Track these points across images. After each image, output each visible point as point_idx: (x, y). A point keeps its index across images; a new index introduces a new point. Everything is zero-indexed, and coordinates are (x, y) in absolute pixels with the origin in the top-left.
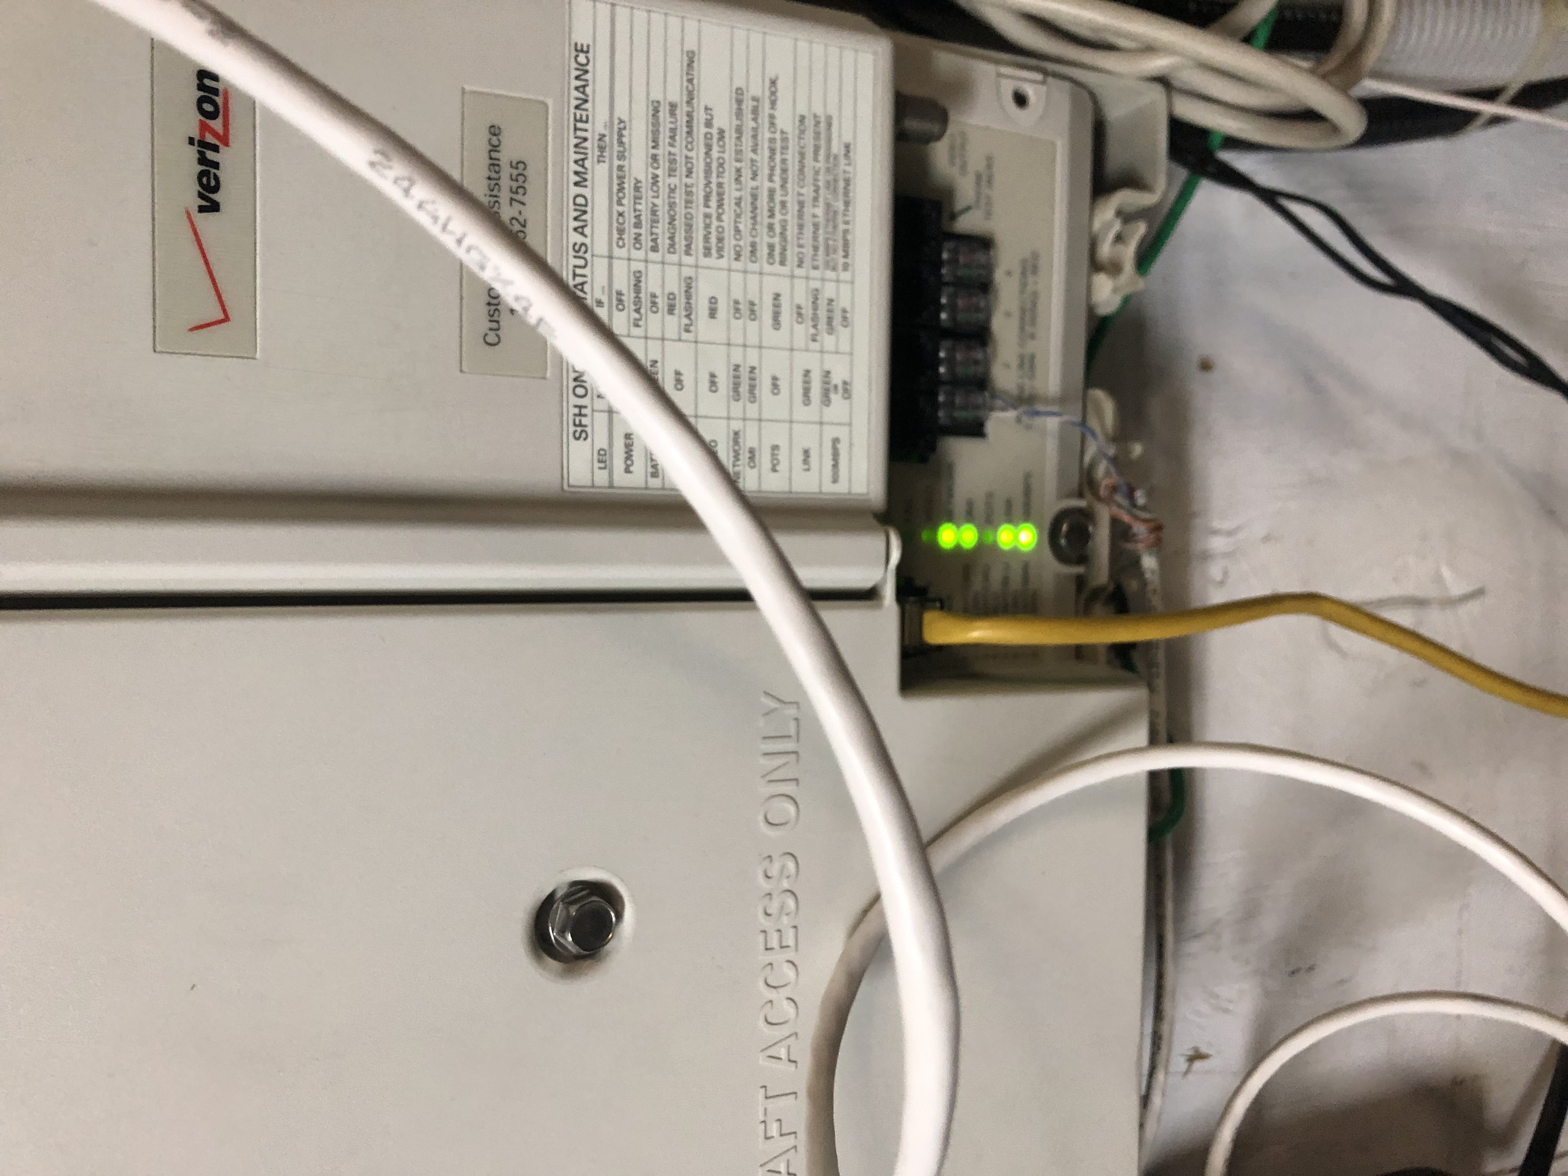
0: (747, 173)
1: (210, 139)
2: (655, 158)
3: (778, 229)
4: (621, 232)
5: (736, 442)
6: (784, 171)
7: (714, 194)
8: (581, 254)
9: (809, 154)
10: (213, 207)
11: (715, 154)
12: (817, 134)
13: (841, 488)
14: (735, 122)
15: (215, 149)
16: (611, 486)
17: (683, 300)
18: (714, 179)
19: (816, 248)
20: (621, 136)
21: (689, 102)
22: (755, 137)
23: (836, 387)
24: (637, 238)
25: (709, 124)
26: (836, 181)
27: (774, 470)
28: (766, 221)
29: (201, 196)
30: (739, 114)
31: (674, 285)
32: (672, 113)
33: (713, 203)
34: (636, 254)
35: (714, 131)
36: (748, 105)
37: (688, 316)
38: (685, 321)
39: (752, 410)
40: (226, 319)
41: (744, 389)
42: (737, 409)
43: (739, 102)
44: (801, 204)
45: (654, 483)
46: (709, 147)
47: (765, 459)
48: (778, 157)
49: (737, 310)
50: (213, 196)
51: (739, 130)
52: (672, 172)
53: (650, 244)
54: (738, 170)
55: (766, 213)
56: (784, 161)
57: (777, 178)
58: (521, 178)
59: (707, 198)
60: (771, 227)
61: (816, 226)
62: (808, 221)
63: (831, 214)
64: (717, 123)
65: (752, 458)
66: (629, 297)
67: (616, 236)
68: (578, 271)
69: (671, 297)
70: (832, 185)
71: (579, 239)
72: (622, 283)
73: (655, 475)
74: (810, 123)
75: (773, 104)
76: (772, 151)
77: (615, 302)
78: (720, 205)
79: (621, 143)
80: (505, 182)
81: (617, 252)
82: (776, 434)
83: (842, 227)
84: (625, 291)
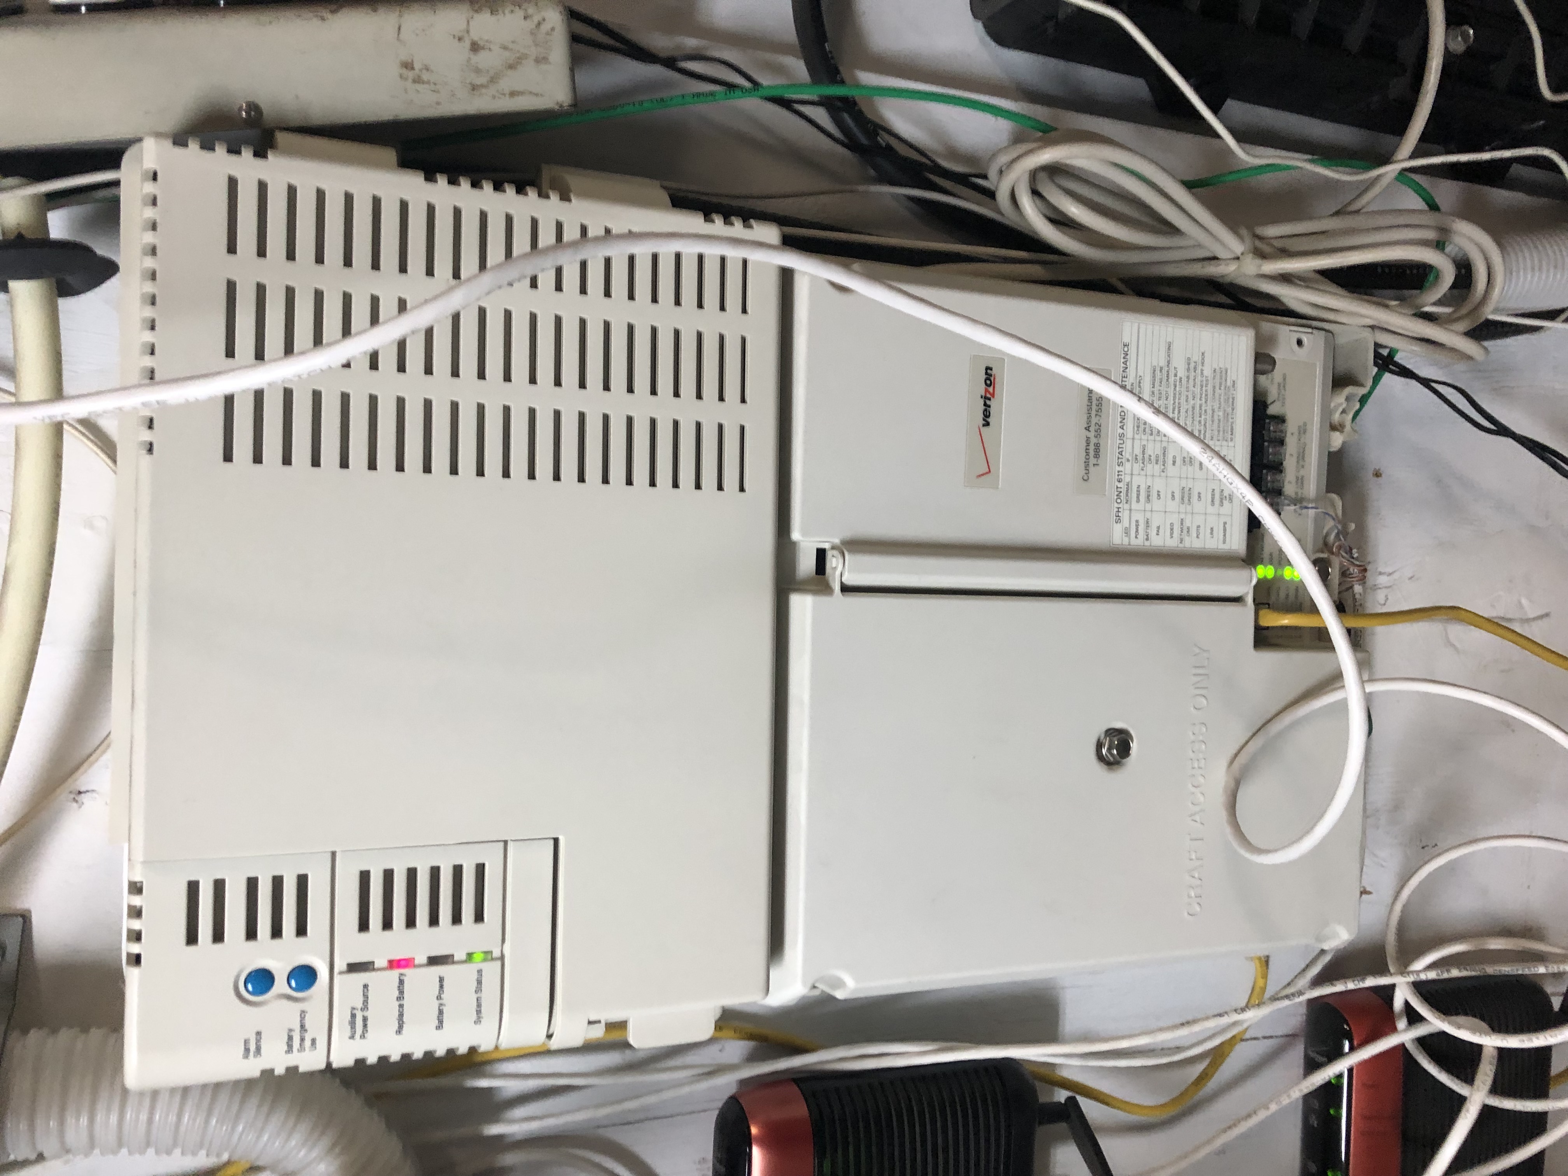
0: (1190, 397)
1: (988, 395)
2: (1153, 393)
3: (1203, 423)
4: (1138, 427)
5: (1182, 524)
6: (1206, 395)
7: (1177, 407)
8: (1122, 438)
9: (1217, 388)
10: (987, 424)
11: (1178, 389)
12: (1221, 378)
13: (1226, 547)
14: (1186, 374)
15: (990, 399)
16: (1129, 545)
17: (1162, 457)
18: (1177, 401)
19: (1219, 431)
20: (1140, 383)
21: (1168, 366)
22: (1194, 380)
23: (1226, 497)
24: (1144, 430)
25: (1176, 375)
26: (1228, 398)
27: (1198, 537)
28: (1198, 419)
29: (984, 420)
30: (1188, 370)
31: (1159, 451)
32: (1161, 371)
33: (1176, 412)
34: (1144, 437)
35: (1178, 378)
36: (1192, 365)
37: (1164, 465)
38: (1163, 467)
39: (1189, 508)
40: (990, 471)
41: (1186, 499)
42: (1183, 508)
43: (1189, 364)
44: (1213, 411)
45: (1147, 543)
46: (1175, 386)
47: (1194, 534)
48: (1204, 388)
49: (1184, 461)
50: (987, 419)
51: (1188, 377)
52: (1160, 399)
53: (1149, 432)
54: (1187, 396)
55: (1198, 415)
56: (1206, 391)
57: (1204, 400)
58: (1100, 405)
59: (1174, 410)
60: (1200, 422)
61: (1219, 420)
62: (1216, 418)
63: (1226, 415)
64: (1179, 375)
65: (1188, 532)
66: (1140, 457)
67: (1136, 429)
68: (1121, 446)
69: (1157, 456)
70: (1227, 401)
71: (1122, 431)
72: (1138, 451)
73: (1147, 539)
74: (1218, 371)
75: (1203, 364)
76: (1202, 386)
77: (1134, 459)
78: (1179, 412)
79: (1140, 387)
80: (1094, 407)
81: (1136, 436)
82: (1199, 520)
83: (1231, 420)
84: (1139, 455)
